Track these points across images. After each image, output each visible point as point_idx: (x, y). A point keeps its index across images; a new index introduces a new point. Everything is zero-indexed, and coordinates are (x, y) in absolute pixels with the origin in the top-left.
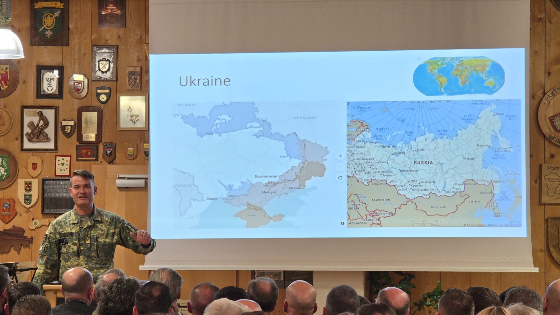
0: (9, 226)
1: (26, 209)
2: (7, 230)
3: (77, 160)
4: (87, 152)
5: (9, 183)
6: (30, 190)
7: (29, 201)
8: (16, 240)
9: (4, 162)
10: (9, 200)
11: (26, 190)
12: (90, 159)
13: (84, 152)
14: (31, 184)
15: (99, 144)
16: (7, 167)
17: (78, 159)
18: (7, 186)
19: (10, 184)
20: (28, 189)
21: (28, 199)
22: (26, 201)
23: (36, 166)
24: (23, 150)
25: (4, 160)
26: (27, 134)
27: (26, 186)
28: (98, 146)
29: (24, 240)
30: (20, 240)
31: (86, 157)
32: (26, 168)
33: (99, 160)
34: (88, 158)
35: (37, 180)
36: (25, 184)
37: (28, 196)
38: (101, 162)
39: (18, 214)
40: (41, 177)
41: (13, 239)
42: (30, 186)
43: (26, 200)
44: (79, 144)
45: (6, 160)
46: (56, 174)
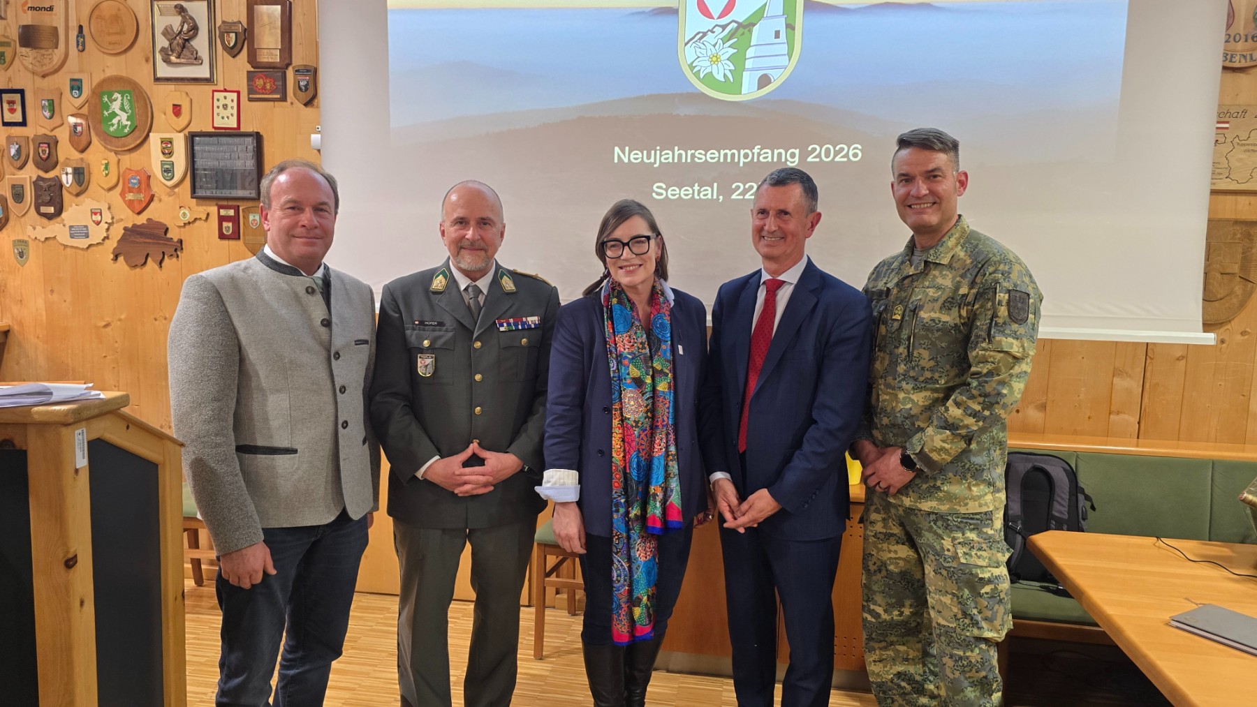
0: (141, 220)
1: (168, 190)
2: (139, 226)
3: (250, 100)
4: (265, 84)
5: (136, 141)
6: (170, 154)
7: (170, 174)
8: (153, 243)
9: (126, 103)
10: (138, 172)
11: (164, 153)
12: (271, 96)
13: (260, 82)
14: (171, 142)
15: (287, 68)
16: (130, 111)
17: (251, 96)
18: (133, 146)
19: (138, 142)
20: (167, 151)
21: (168, 171)
22: (166, 174)
23: (180, 110)
24: (157, 80)
25: (125, 98)
27: (164, 145)
28: (285, 72)
29: (167, 244)
30: (159, 244)
31: (263, 94)
32: (165, 114)
33: (288, 99)
34: (266, 94)
35: (182, 135)
36: (162, 142)
37: (167, 164)
38: (292, 103)
39: (155, 199)
40: (186, 132)
41: (149, 243)
42: (169, 146)
43: (165, 171)
44: (252, 69)
45: (129, 98)
46: (215, 125)
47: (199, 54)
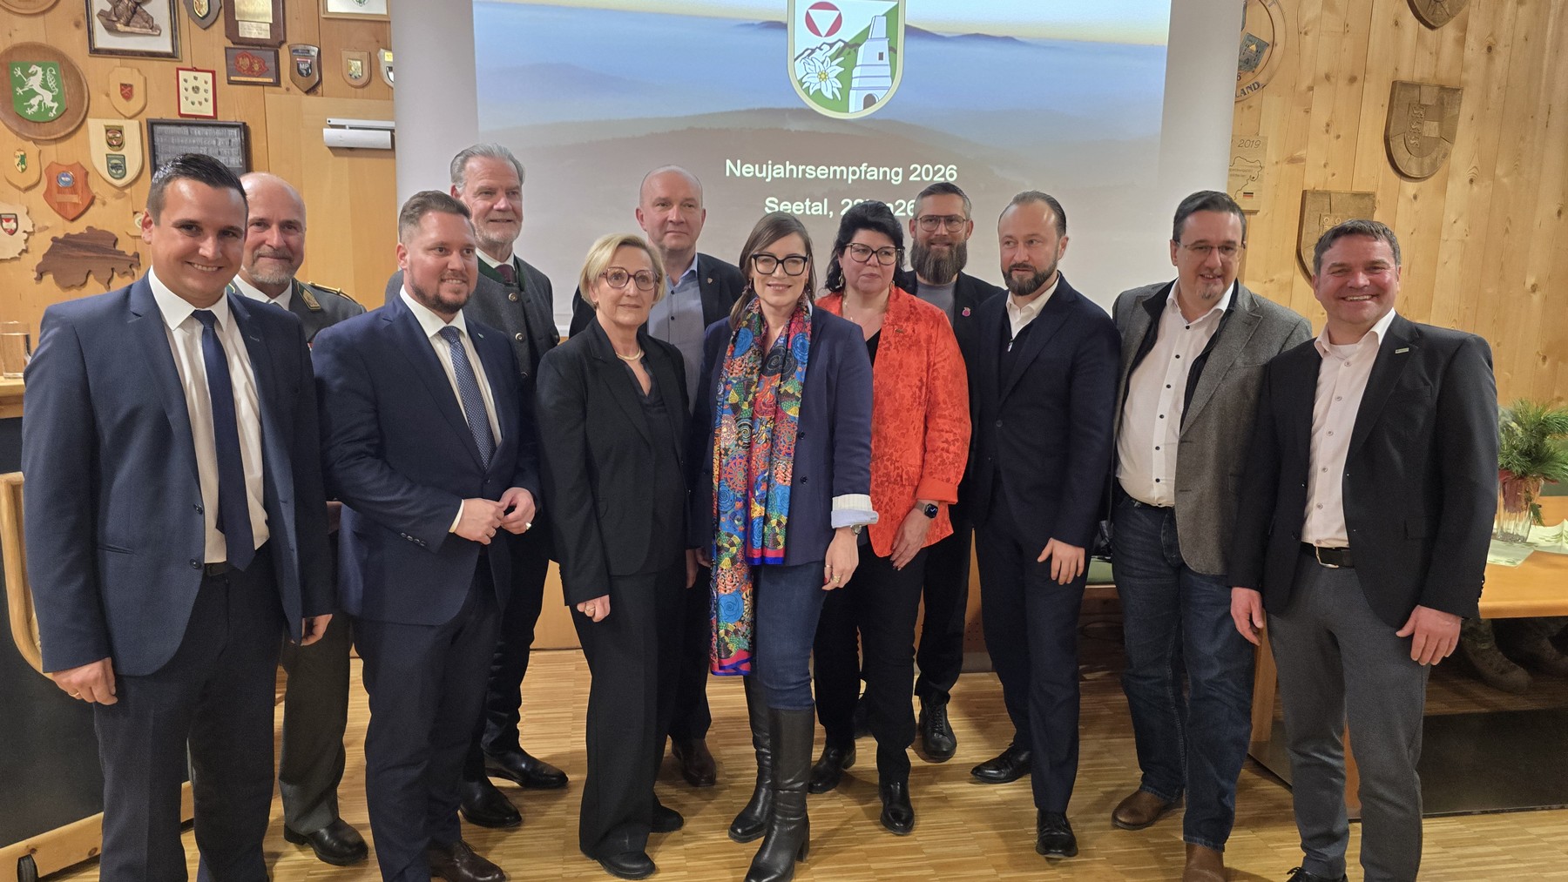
0: (78, 228)
1: (116, 190)
2: (74, 236)
3: (230, 82)
4: (251, 64)
5: (67, 127)
6: (120, 145)
7: (120, 171)
8: (98, 258)
9: (49, 78)
10: (71, 167)
11: (110, 145)
12: (260, 80)
13: (245, 62)
14: (121, 132)
15: (280, 47)
16: (57, 90)
17: (232, 78)
18: (63, 134)
19: (71, 129)
20: (115, 143)
21: (117, 167)
22: (114, 171)
23: (131, 91)
24: (95, 52)
25: (48, 72)
26: (102, 14)
27: (110, 135)
28: (278, 51)
29: (117, 259)
30: (107, 258)
31: (249, 76)
32: (108, 95)
33: (282, 83)
34: (254, 76)
35: (135, 123)
36: (107, 131)
37: (116, 159)
38: (288, 89)
39: (97, 201)
40: (143, 117)
41: (91, 257)
42: (118, 135)
43: (112, 168)
44: (232, 46)
45: (54, 73)
46: (182, 112)
47: (155, 22)
